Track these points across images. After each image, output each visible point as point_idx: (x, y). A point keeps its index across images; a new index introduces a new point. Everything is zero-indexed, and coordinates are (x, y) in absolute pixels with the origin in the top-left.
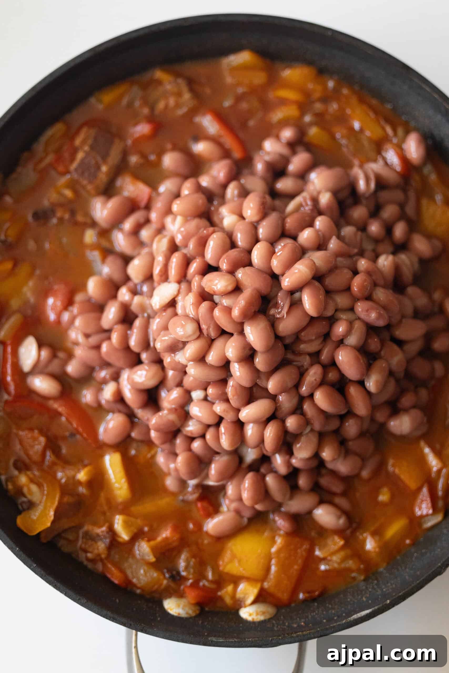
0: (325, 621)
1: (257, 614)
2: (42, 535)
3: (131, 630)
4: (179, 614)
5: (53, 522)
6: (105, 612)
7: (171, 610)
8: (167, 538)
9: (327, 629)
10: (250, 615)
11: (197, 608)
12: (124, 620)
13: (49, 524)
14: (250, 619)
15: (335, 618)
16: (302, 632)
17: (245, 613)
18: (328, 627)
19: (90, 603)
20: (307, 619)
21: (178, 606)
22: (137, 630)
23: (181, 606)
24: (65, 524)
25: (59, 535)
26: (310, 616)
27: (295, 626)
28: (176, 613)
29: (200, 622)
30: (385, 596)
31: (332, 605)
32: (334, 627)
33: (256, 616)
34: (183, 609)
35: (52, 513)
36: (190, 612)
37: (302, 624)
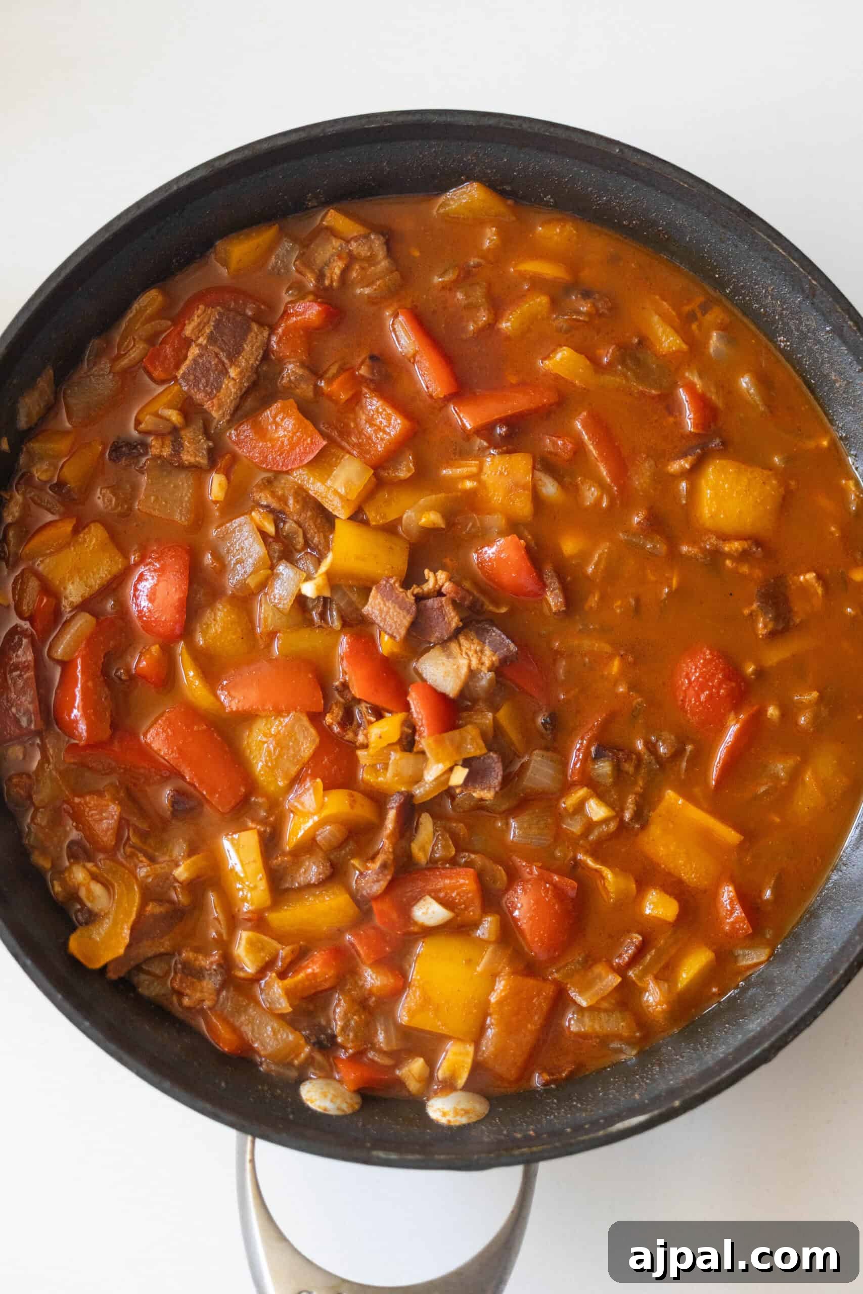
0: (569, 1130)
1: (456, 1113)
2: (110, 967)
3: (242, 1135)
4: (325, 1110)
5: (129, 947)
6: (201, 1104)
7: (311, 1103)
8: (314, 975)
9: (571, 1145)
10: (444, 1114)
11: (357, 1099)
12: (232, 1118)
13: (121, 951)
14: (443, 1121)
15: (587, 1126)
16: (530, 1147)
17: (435, 1111)
18: (573, 1141)
19: (176, 1090)
20: (539, 1126)
21: (325, 1095)
22: (254, 1136)
23: (330, 1096)
24: (148, 949)
25: (138, 968)
26: (544, 1121)
27: (519, 1136)
28: (319, 1107)
29: (360, 1124)
30: (673, 1093)
31: (582, 1104)
32: (584, 1142)
33: (455, 1117)
34: (332, 1101)
35: (126, 932)
36: (344, 1106)
37: (531, 1133)
